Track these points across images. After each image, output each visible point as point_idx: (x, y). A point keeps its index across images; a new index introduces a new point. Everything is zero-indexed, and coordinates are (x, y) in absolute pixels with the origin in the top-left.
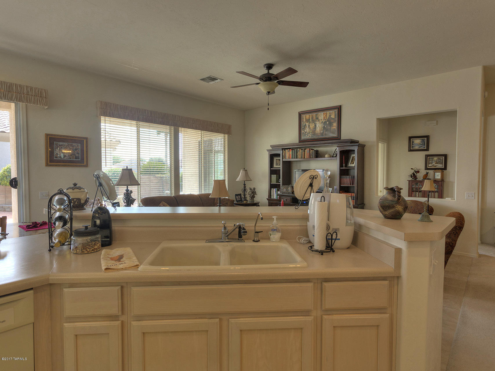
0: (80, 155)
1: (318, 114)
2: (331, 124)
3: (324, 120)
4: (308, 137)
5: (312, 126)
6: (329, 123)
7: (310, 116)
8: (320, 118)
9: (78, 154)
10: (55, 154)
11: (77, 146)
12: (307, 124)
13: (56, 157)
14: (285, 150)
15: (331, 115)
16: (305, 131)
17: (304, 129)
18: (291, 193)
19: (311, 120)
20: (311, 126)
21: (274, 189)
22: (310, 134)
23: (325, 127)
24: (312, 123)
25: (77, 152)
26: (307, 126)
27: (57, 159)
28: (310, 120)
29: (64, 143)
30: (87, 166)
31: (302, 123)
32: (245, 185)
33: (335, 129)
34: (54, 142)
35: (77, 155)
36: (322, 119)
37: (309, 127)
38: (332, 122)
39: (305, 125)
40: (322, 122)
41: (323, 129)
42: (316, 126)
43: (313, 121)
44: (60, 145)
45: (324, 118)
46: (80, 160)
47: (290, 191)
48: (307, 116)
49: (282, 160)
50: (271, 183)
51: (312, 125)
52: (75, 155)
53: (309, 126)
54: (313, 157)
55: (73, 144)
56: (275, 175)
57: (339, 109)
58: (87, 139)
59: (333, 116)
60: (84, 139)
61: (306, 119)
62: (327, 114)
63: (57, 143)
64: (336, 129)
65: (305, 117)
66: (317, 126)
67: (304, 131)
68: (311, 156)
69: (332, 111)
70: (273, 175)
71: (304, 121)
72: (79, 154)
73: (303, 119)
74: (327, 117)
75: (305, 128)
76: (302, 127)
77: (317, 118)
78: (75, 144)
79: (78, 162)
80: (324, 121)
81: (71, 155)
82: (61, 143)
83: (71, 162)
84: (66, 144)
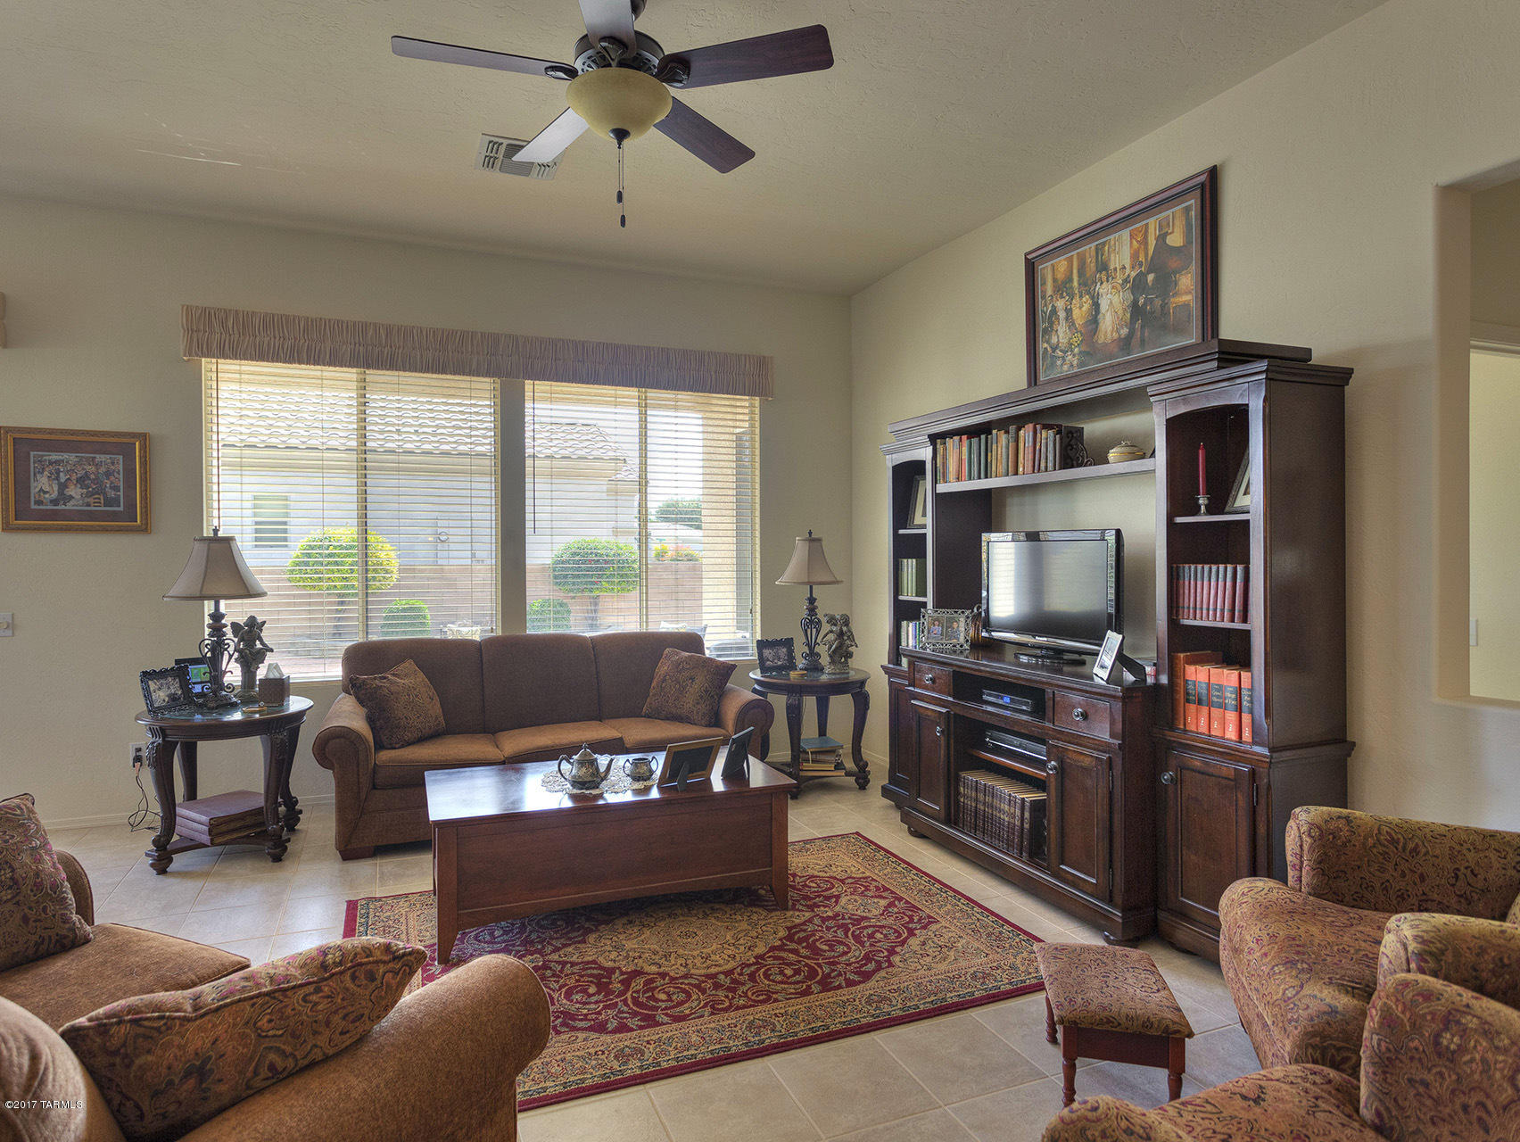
0: (121, 493)
1: (1104, 244)
2: (1166, 282)
3: (1133, 268)
4: (1065, 367)
5: (1081, 311)
6: (1156, 280)
7: (1070, 260)
8: (1115, 262)
9: (116, 488)
10: (34, 491)
11: (113, 464)
12: (1060, 304)
13: (39, 502)
14: (945, 444)
15: (1166, 234)
16: (1054, 340)
17: (1048, 331)
18: (966, 646)
19: (1075, 284)
20: (1076, 313)
21: (911, 625)
22: (1072, 351)
23: (1141, 301)
24: (1081, 297)
25: (112, 483)
26: (1062, 314)
27: (41, 507)
28: (1071, 280)
29: (66, 456)
30: (145, 529)
31: (1040, 302)
32: (812, 600)
33: (1186, 305)
34: (32, 453)
35: (112, 494)
36: (1124, 268)
37: (1067, 319)
38: (1175, 272)
39: (1054, 311)
40: (1126, 281)
41: (1128, 315)
42: (1096, 306)
43: (1088, 286)
44: (51, 463)
45: (1135, 256)
46: (121, 509)
47: (962, 640)
48: (1061, 263)
49: (934, 488)
50: (901, 598)
51: (1080, 308)
52: (105, 494)
53: (1069, 312)
54: (1050, 465)
55: (98, 456)
56: (914, 560)
57: (1209, 188)
58: (143, 437)
59: (1175, 239)
60: (132, 440)
61: (1055, 280)
62: (1146, 231)
63: (43, 456)
64: (1193, 304)
65: (1051, 272)
66: (1104, 304)
67: (1048, 342)
68: (1043, 465)
69: (1169, 212)
70: (905, 560)
71: (1049, 292)
72: (119, 491)
73: (1044, 283)
74: (1146, 249)
75: (1051, 324)
76: (1041, 326)
77: (1103, 267)
78: (102, 456)
79: (114, 516)
80: (1133, 274)
81: (90, 495)
82: (54, 457)
83: (91, 516)
84: (71, 457)
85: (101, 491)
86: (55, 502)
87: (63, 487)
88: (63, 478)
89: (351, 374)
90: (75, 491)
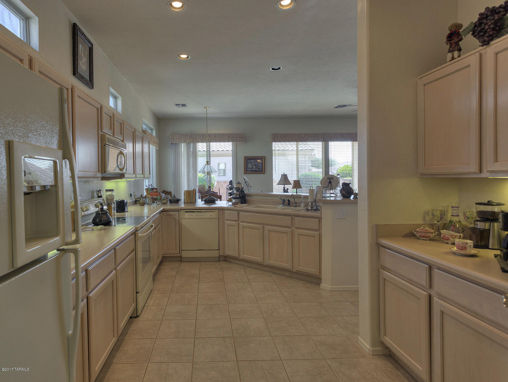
10: (248, 167)
11: (260, 162)
13: (249, 169)
25: (259, 165)
30: (264, 173)
34: (248, 160)
35: (259, 167)
46: (261, 169)
55: (257, 161)
58: (264, 157)
60: (262, 158)
72: (261, 167)
79: (260, 171)
81: (256, 167)
82: (251, 161)
83: (256, 171)
84: (253, 161)
85: (258, 167)
86: (251, 169)
87: (252, 166)
88: (252, 164)
89: (295, 143)
90: (254, 167)
